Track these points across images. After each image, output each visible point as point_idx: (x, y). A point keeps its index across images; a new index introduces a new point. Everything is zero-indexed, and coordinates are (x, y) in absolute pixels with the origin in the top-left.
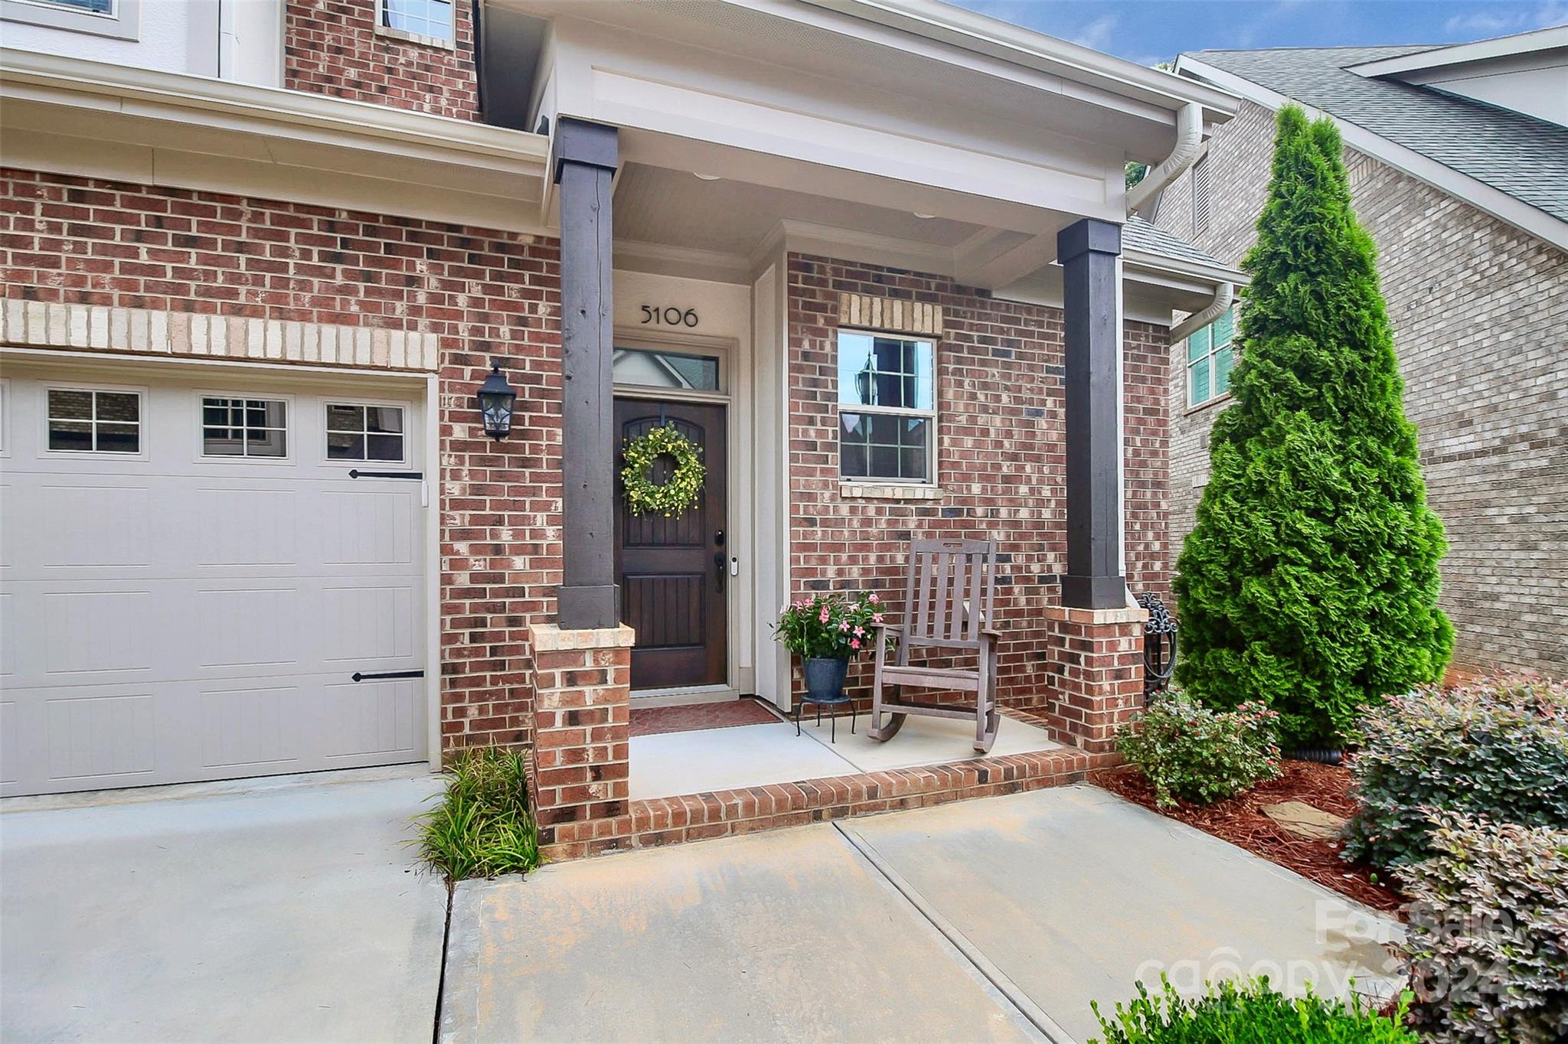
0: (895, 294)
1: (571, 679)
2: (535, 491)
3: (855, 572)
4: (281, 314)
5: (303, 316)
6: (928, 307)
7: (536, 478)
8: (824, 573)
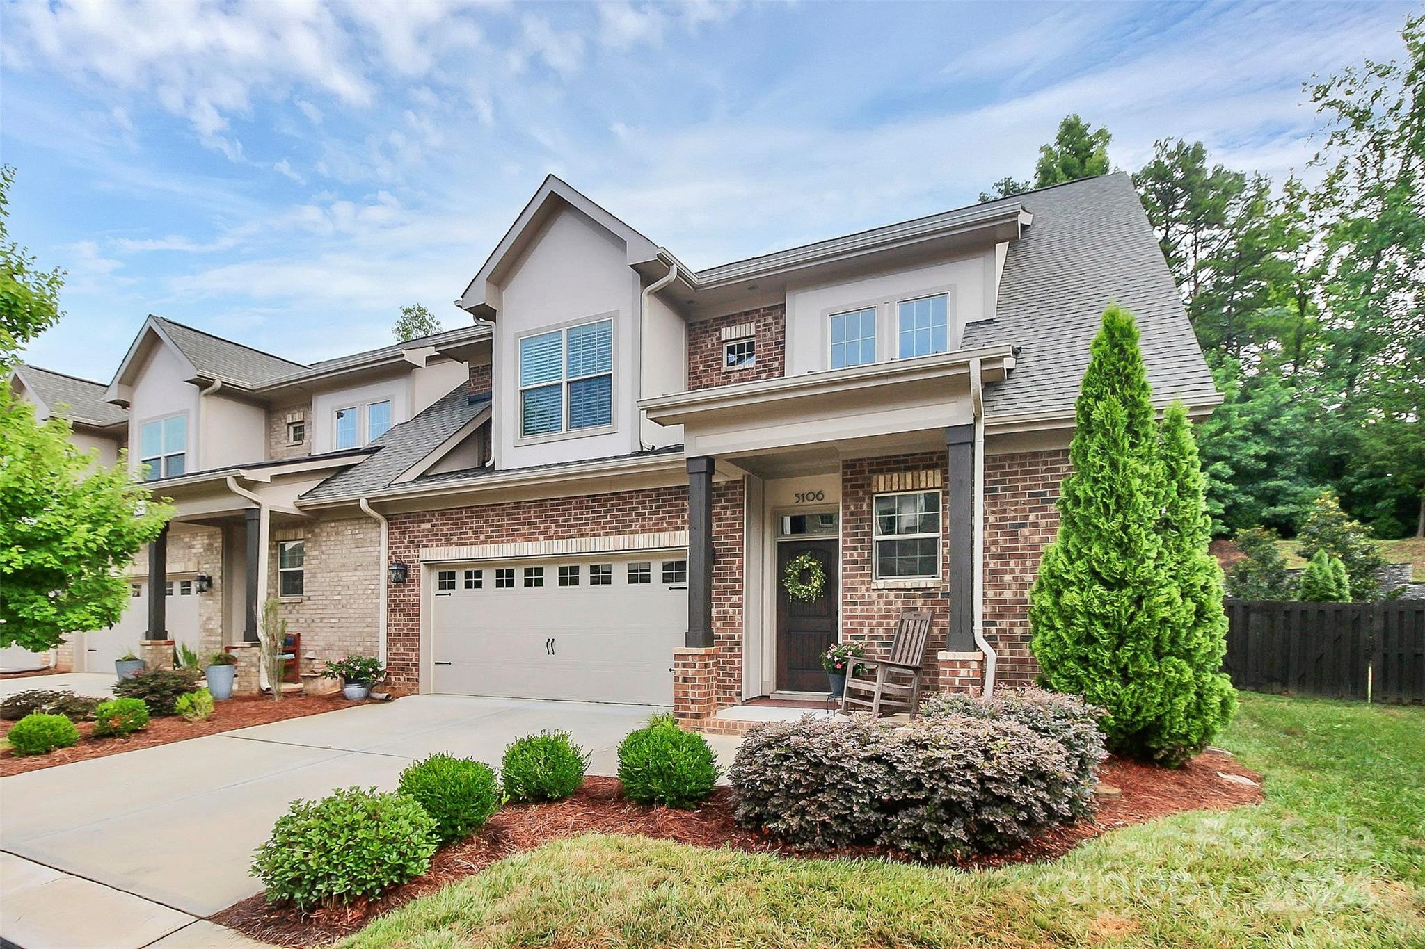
0: (908, 469)
1: (684, 665)
2: (725, 593)
3: (881, 631)
4: (644, 532)
5: (650, 531)
6: (930, 472)
7: (725, 587)
8: (862, 631)
